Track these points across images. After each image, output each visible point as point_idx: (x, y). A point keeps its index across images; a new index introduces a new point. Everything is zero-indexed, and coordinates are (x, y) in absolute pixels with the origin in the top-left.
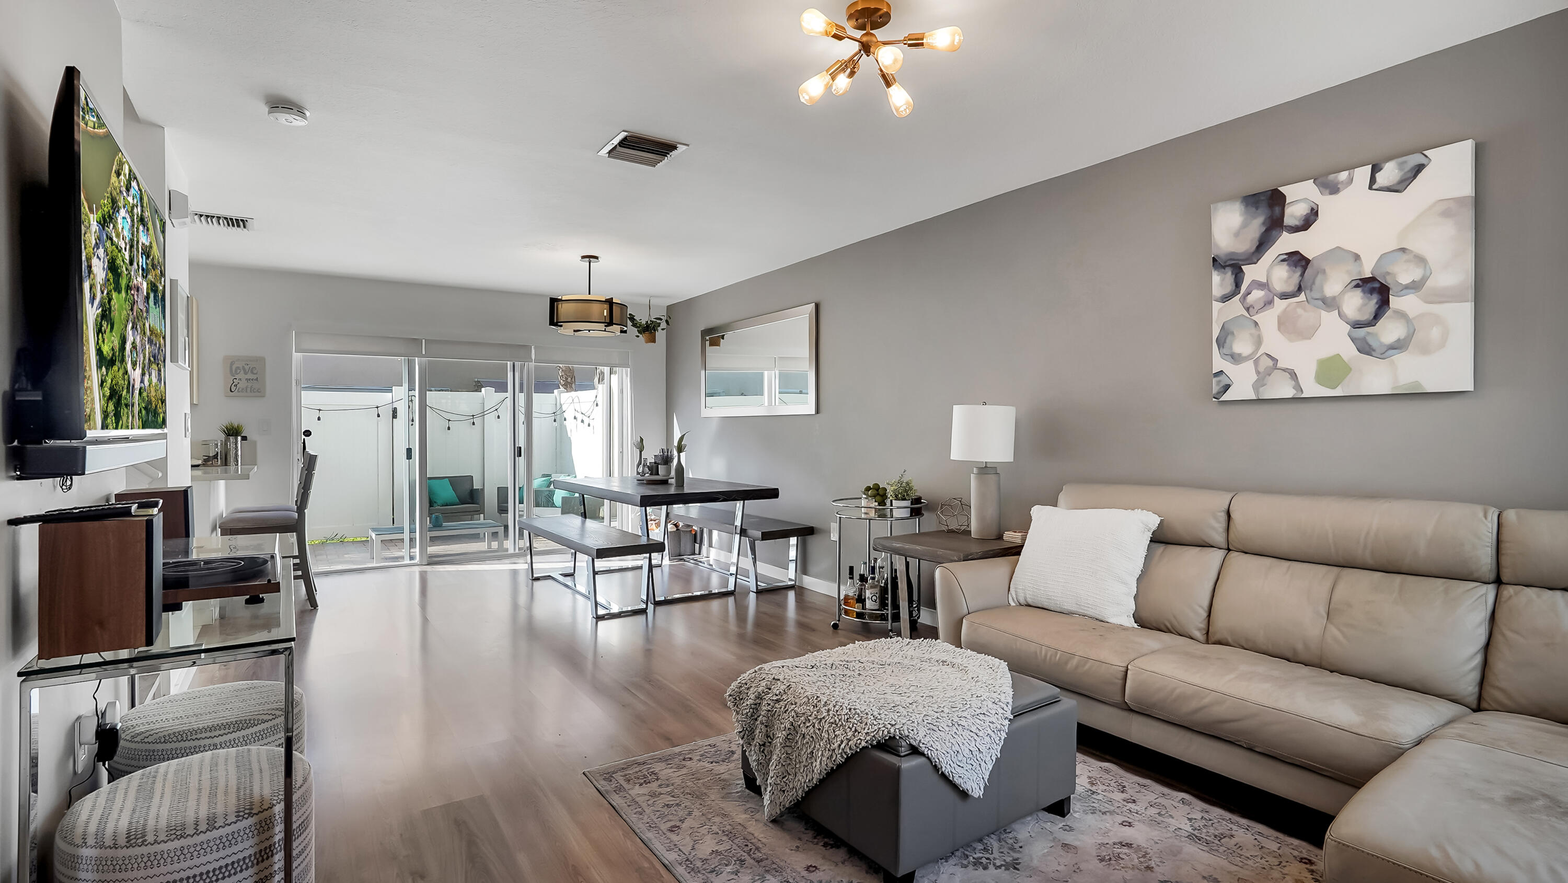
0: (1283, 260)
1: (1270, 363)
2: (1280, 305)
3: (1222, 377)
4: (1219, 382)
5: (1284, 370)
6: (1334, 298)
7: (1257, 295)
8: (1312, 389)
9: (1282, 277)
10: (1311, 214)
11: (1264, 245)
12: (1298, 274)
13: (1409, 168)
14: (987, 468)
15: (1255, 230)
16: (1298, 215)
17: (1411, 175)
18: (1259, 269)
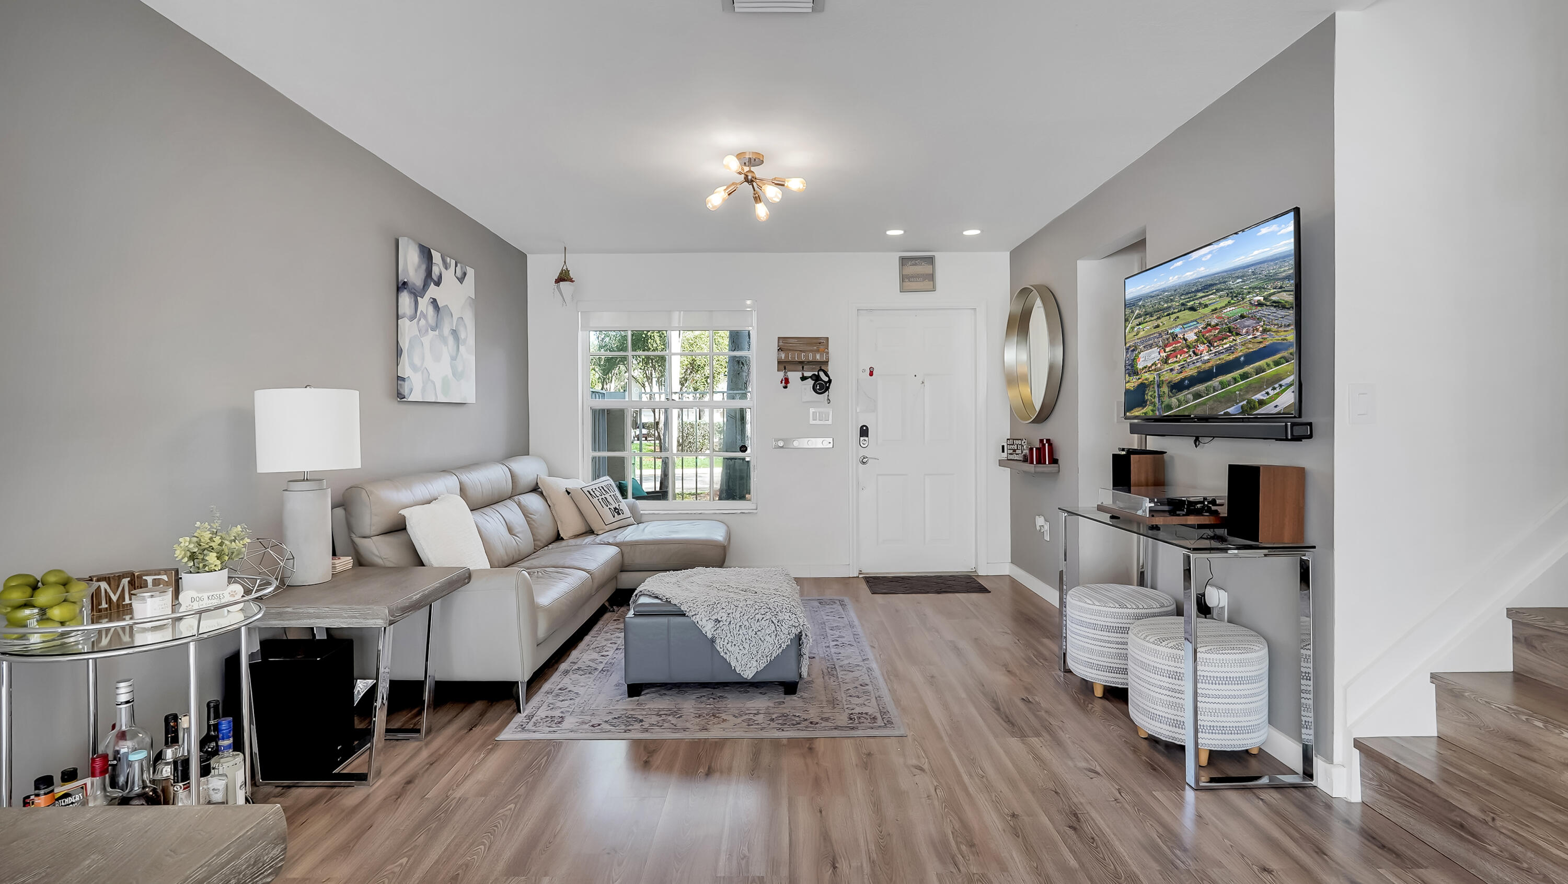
0: (431, 302)
1: (427, 375)
2: (431, 334)
3: (408, 382)
4: (408, 385)
5: (432, 381)
6: (446, 337)
7: (423, 322)
8: (442, 397)
9: (431, 312)
10: (440, 277)
11: (425, 286)
12: (436, 315)
13: (463, 272)
14: (311, 480)
15: (422, 274)
16: (436, 274)
17: (463, 276)
18: (424, 303)
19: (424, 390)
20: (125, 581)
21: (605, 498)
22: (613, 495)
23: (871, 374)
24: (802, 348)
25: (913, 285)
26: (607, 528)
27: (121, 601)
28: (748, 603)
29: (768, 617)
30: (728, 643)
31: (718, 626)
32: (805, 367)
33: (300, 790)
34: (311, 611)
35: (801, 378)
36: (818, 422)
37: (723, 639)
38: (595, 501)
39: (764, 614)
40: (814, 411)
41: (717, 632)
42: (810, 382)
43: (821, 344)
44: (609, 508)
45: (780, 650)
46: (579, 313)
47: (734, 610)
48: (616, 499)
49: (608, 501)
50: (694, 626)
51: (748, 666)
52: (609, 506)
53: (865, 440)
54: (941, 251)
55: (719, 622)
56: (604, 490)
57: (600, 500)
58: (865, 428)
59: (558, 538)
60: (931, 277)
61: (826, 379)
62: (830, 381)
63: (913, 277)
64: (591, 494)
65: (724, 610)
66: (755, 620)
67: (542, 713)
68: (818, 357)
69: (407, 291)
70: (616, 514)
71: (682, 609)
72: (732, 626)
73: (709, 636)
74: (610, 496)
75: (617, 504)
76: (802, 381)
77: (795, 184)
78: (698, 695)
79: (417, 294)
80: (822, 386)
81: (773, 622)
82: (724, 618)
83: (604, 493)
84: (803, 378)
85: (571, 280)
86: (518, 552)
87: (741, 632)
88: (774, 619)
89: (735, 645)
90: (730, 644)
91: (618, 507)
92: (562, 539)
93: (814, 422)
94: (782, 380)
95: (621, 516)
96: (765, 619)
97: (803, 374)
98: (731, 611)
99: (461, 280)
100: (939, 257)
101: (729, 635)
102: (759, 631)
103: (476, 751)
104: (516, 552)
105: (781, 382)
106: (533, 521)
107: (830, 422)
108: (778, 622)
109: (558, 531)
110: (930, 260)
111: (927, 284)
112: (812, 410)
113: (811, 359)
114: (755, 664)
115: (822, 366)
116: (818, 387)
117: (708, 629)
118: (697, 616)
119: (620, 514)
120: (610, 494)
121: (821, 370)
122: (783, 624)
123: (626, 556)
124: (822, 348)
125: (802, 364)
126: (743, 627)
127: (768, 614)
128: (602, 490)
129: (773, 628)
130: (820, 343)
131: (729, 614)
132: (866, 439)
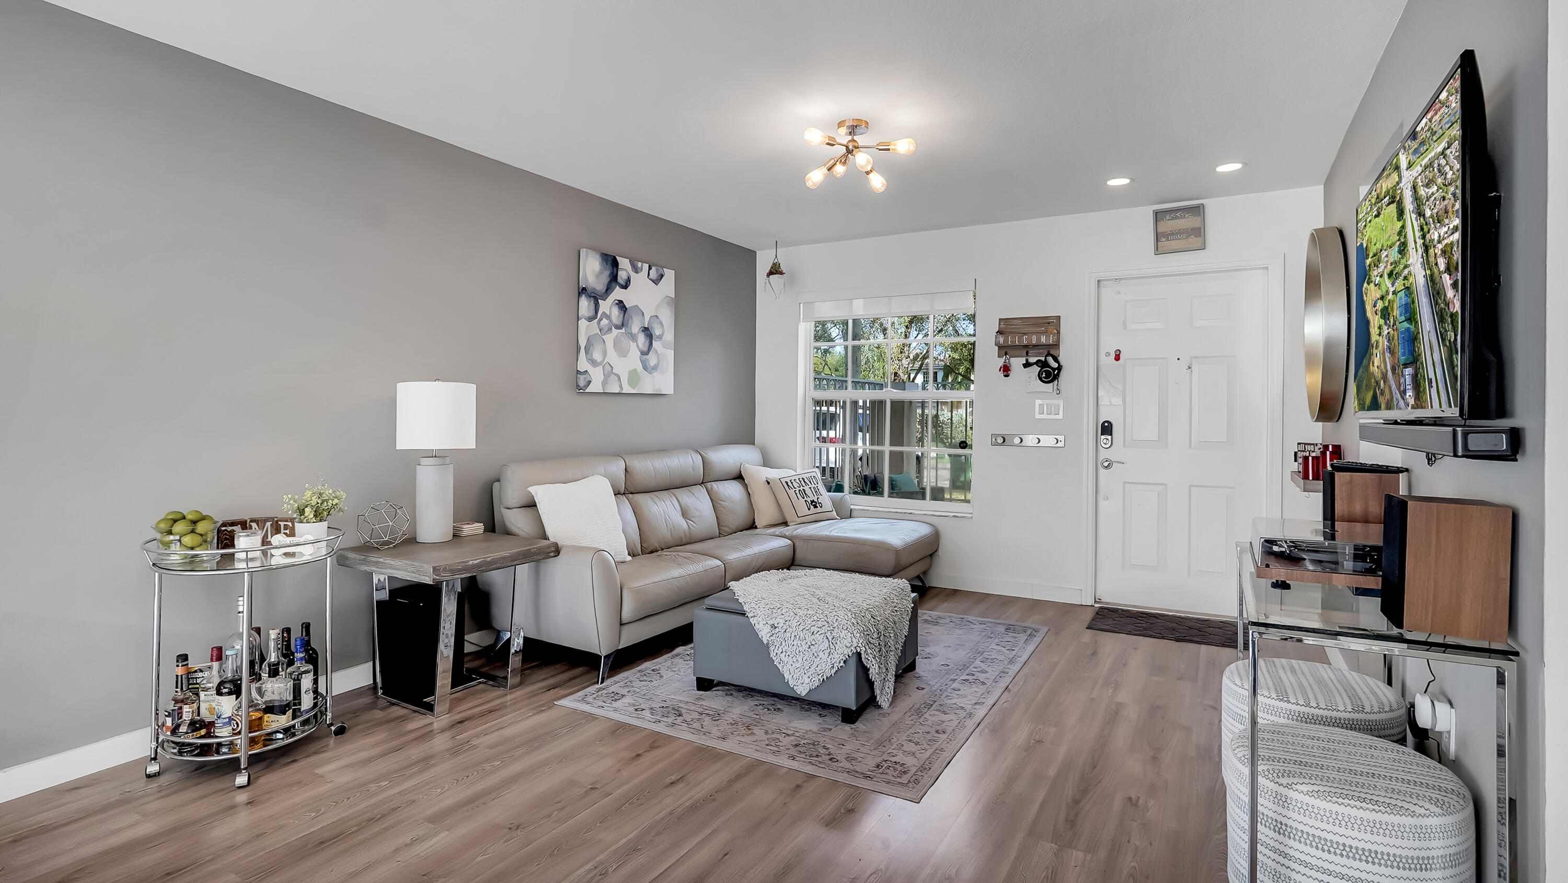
0: (617, 304)
1: (610, 369)
2: (615, 332)
3: (587, 376)
4: (585, 378)
5: (616, 375)
6: (635, 334)
7: (605, 322)
8: (627, 389)
9: (615, 313)
10: (628, 281)
11: (608, 290)
12: (622, 315)
13: (659, 274)
14: (438, 457)
15: (605, 278)
16: (623, 278)
17: (660, 278)
18: (606, 306)
19: (604, 383)
20: (268, 524)
21: (803, 489)
22: (814, 488)
23: (1117, 358)
24: (1026, 330)
25: (1173, 244)
26: (799, 520)
27: (265, 538)
28: (809, 612)
29: (823, 632)
30: (782, 652)
31: (773, 632)
32: (1030, 352)
33: (397, 708)
34: (392, 562)
35: (1023, 364)
36: (1045, 416)
37: (777, 647)
38: (791, 492)
39: (821, 628)
40: (1041, 403)
41: (772, 638)
42: (1037, 369)
43: (1051, 324)
44: (805, 501)
45: (833, 671)
46: (801, 305)
47: (793, 618)
48: (816, 492)
49: (805, 494)
50: (751, 627)
51: (800, 681)
52: (806, 499)
53: (1107, 439)
54: (1213, 197)
55: (775, 628)
56: (805, 482)
57: (797, 492)
58: (1106, 424)
59: (753, 526)
60: (1199, 232)
61: (1055, 365)
62: (1060, 368)
63: (1172, 234)
64: (788, 485)
65: (783, 616)
66: (810, 632)
67: (612, 689)
68: (1043, 339)
69: (586, 296)
70: (812, 507)
71: (745, 609)
72: (788, 634)
73: (765, 642)
74: (810, 488)
75: (816, 497)
76: (1025, 368)
77: (904, 147)
78: (757, 703)
79: (596, 298)
80: (1050, 374)
81: (827, 638)
82: (780, 625)
83: (804, 484)
84: (1027, 365)
85: (782, 273)
86: (688, 535)
87: (795, 643)
88: (828, 634)
89: (789, 655)
90: (784, 654)
91: (816, 500)
92: (756, 527)
93: (1041, 416)
94: (1001, 368)
95: (819, 510)
96: (819, 633)
97: (1027, 360)
98: (789, 618)
99: (656, 282)
100: (1212, 206)
101: (783, 643)
102: (812, 645)
103: (530, 709)
104: (685, 535)
105: (1000, 370)
106: (723, 507)
107: (1060, 416)
108: (832, 639)
109: (754, 519)
110: (1198, 210)
111: (1193, 241)
112: (1038, 402)
113: (1034, 342)
114: (807, 681)
115: (1052, 350)
116: (1044, 375)
117: (764, 633)
118: (755, 618)
119: (817, 507)
120: (810, 486)
121: (1049, 354)
122: (838, 642)
123: (798, 552)
124: (1051, 328)
125: (1027, 349)
126: (798, 637)
127: (824, 628)
128: (802, 482)
129: (827, 645)
130: (1049, 323)
131: (786, 621)
132: (1109, 437)
